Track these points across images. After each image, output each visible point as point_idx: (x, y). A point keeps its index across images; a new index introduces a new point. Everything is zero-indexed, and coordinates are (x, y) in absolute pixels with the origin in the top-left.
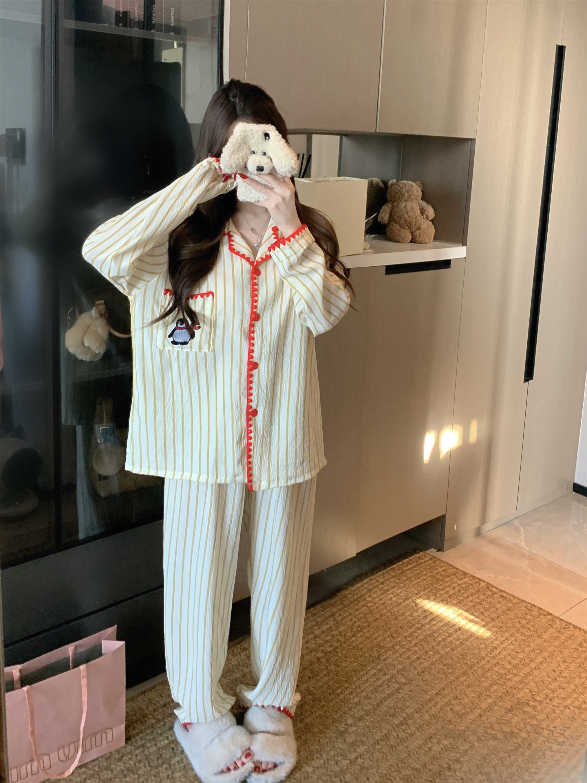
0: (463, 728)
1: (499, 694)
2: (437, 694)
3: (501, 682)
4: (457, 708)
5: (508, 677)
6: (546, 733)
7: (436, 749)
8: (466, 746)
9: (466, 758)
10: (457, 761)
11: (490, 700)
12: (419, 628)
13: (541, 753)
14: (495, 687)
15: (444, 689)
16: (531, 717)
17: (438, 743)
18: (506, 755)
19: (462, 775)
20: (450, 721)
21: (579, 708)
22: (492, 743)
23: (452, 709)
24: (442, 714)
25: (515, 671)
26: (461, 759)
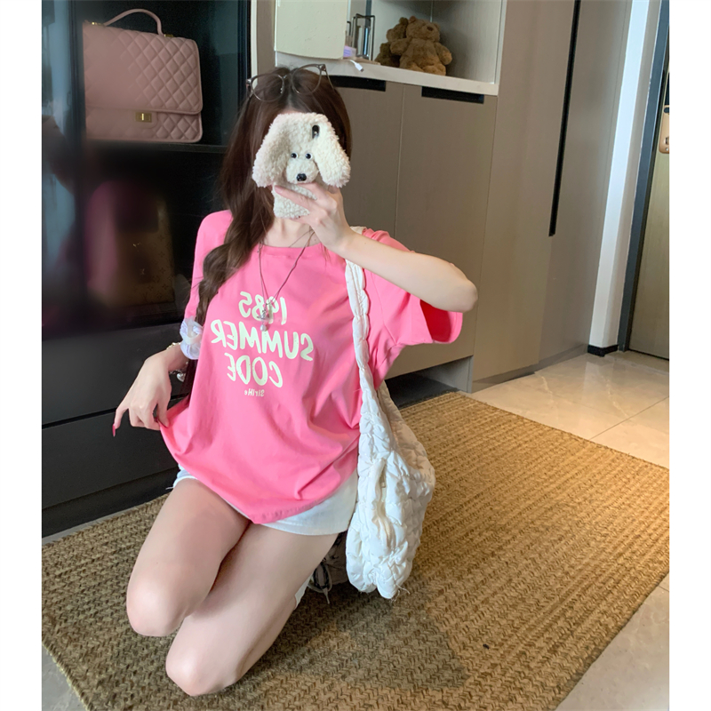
0: (503, 523)
1: (537, 497)
2: (475, 497)
3: (539, 488)
4: (496, 508)
5: (545, 484)
6: (588, 527)
7: (478, 540)
8: (509, 538)
9: (509, 546)
10: (500, 548)
11: (529, 502)
12: (453, 448)
13: (585, 543)
14: (532, 493)
15: (482, 494)
16: (573, 515)
17: (479, 534)
18: (550, 544)
19: (507, 560)
20: (490, 518)
21: (619, 508)
22: (533, 534)
23: (491, 509)
24: (481, 513)
25: (551, 480)
26: (504, 547)
